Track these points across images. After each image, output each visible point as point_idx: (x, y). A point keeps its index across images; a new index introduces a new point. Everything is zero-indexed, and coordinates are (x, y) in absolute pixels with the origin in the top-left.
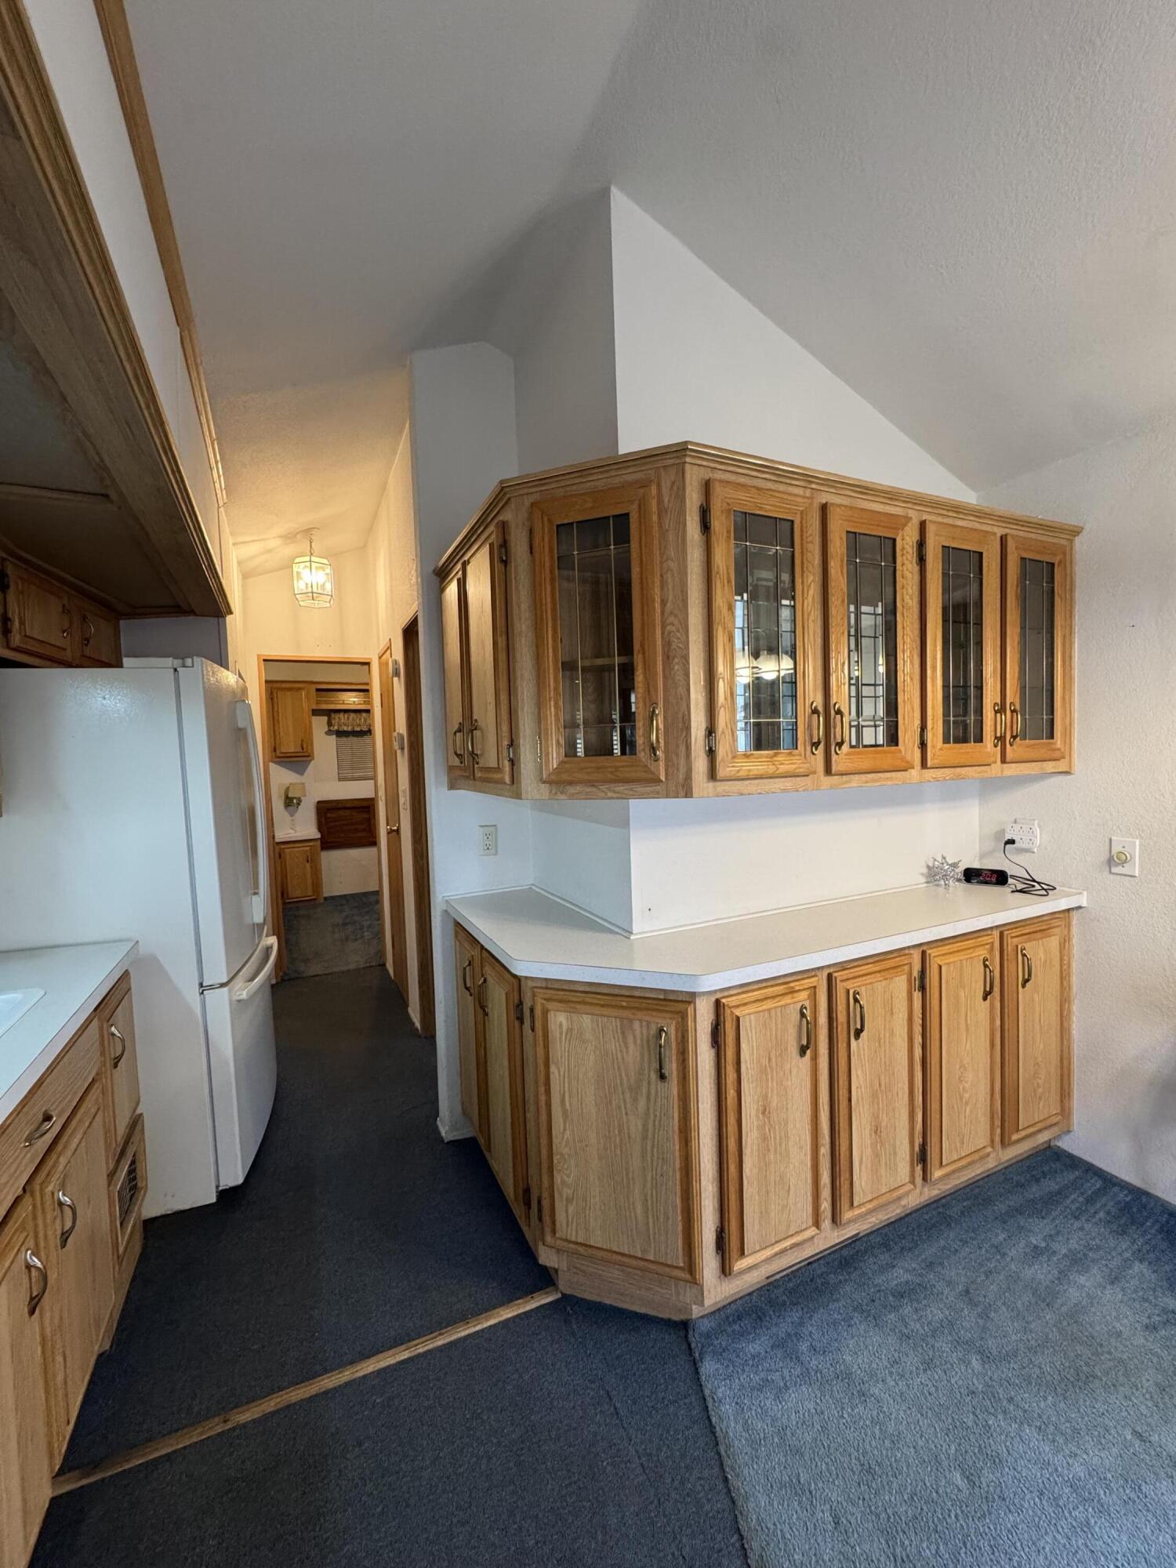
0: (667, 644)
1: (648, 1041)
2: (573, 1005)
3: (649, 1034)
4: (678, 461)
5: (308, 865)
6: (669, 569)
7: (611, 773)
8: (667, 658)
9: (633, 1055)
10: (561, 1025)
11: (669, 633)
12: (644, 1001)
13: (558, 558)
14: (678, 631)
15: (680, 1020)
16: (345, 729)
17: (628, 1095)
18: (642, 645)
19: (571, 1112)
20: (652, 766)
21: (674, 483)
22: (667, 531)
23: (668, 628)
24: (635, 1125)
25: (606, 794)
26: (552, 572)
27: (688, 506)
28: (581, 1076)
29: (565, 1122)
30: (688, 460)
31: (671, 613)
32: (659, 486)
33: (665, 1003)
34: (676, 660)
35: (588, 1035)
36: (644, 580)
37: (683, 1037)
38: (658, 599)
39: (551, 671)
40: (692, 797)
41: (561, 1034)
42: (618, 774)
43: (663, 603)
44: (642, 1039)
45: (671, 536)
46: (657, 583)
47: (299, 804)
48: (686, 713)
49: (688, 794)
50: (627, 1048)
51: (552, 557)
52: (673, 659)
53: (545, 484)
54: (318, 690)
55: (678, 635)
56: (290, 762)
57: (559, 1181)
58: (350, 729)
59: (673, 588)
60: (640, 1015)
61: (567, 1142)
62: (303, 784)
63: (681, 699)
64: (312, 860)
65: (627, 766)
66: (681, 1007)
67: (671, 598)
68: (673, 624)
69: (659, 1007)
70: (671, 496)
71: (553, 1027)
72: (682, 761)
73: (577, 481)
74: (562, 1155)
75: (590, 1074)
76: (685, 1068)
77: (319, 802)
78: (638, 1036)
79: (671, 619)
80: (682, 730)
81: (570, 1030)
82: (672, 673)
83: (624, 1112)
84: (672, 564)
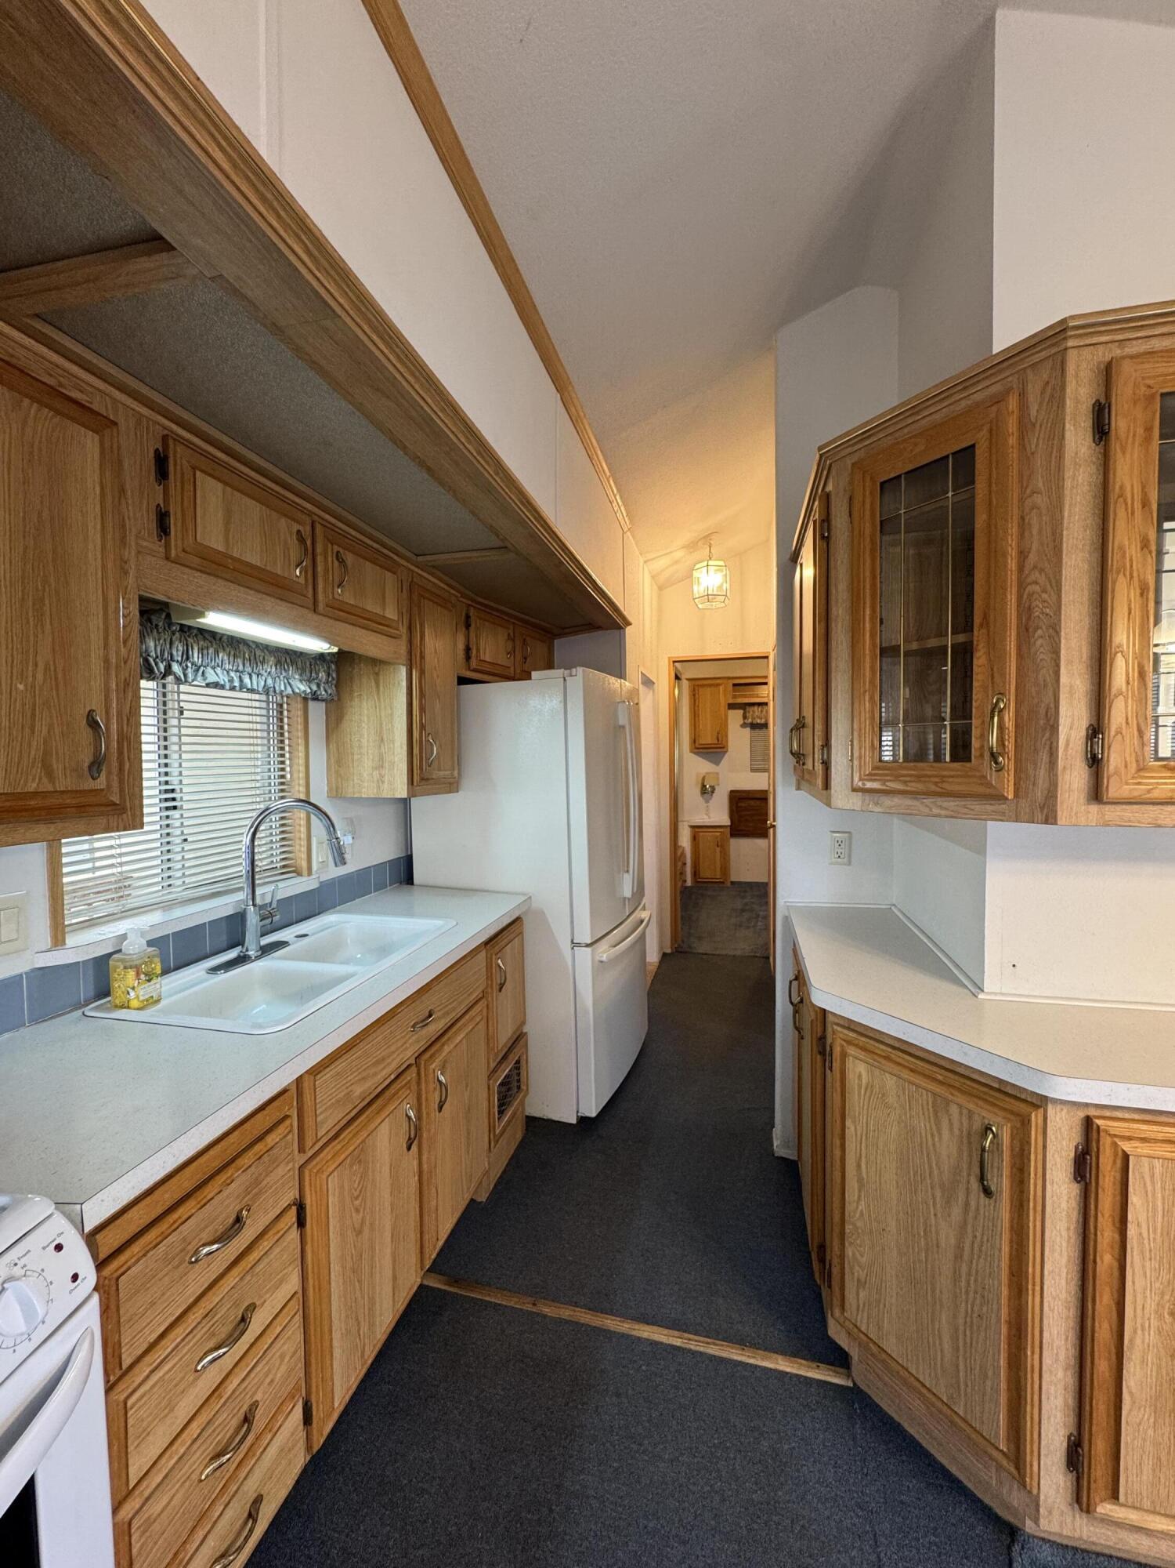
0: (1025, 612)
1: (969, 1134)
2: (876, 1057)
3: (970, 1126)
4: (1054, 350)
5: (718, 849)
6: (1034, 507)
7: (936, 784)
8: (1026, 631)
9: (947, 1147)
10: (860, 1076)
11: (1031, 595)
12: (968, 1082)
13: (882, 522)
14: (1044, 591)
15: (1018, 1125)
16: (759, 721)
17: (938, 1194)
18: (985, 616)
19: (868, 1182)
20: (993, 778)
21: (1048, 383)
22: (1033, 453)
23: (1030, 589)
24: (947, 1236)
25: (931, 810)
26: (873, 542)
27: (1068, 410)
28: (881, 1145)
29: (860, 1191)
30: (1070, 343)
31: (1035, 567)
32: (1023, 395)
33: (997, 1095)
34: (1039, 632)
35: (891, 1099)
36: (993, 528)
37: (1022, 1150)
38: (1012, 553)
39: (868, 659)
40: (1055, 823)
41: (860, 1086)
42: (945, 785)
43: (1022, 555)
44: (961, 1130)
45: (1039, 461)
46: (1014, 530)
47: (713, 792)
48: (1052, 705)
49: (1050, 818)
50: (940, 1134)
51: (873, 524)
52: (1035, 631)
53: (870, 436)
54: (734, 685)
55: (1045, 596)
56: (707, 753)
57: (850, 1254)
58: (763, 722)
59: (1040, 531)
60: (961, 1099)
61: (862, 1214)
62: (717, 774)
63: (1045, 686)
64: (722, 846)
65: (958, 776)
66: (1022, 1108)
67: (1035, 547)
68: (1036, 583)
69: (987, 1097)
70: (1040, 404)
71: (851, 1076)
72: (1042, 773)
73: (910, 421)
74: (854, 1225)
75: (892, 1147)
76: (1022, 1192)
77: (732, 792)
78: (956, 1125)
79: (1035, 575)
80: (1044, 730)
81: (870, 1087)
82: (1033, 650)
83: (932, 1213)
84: (1038, 499)
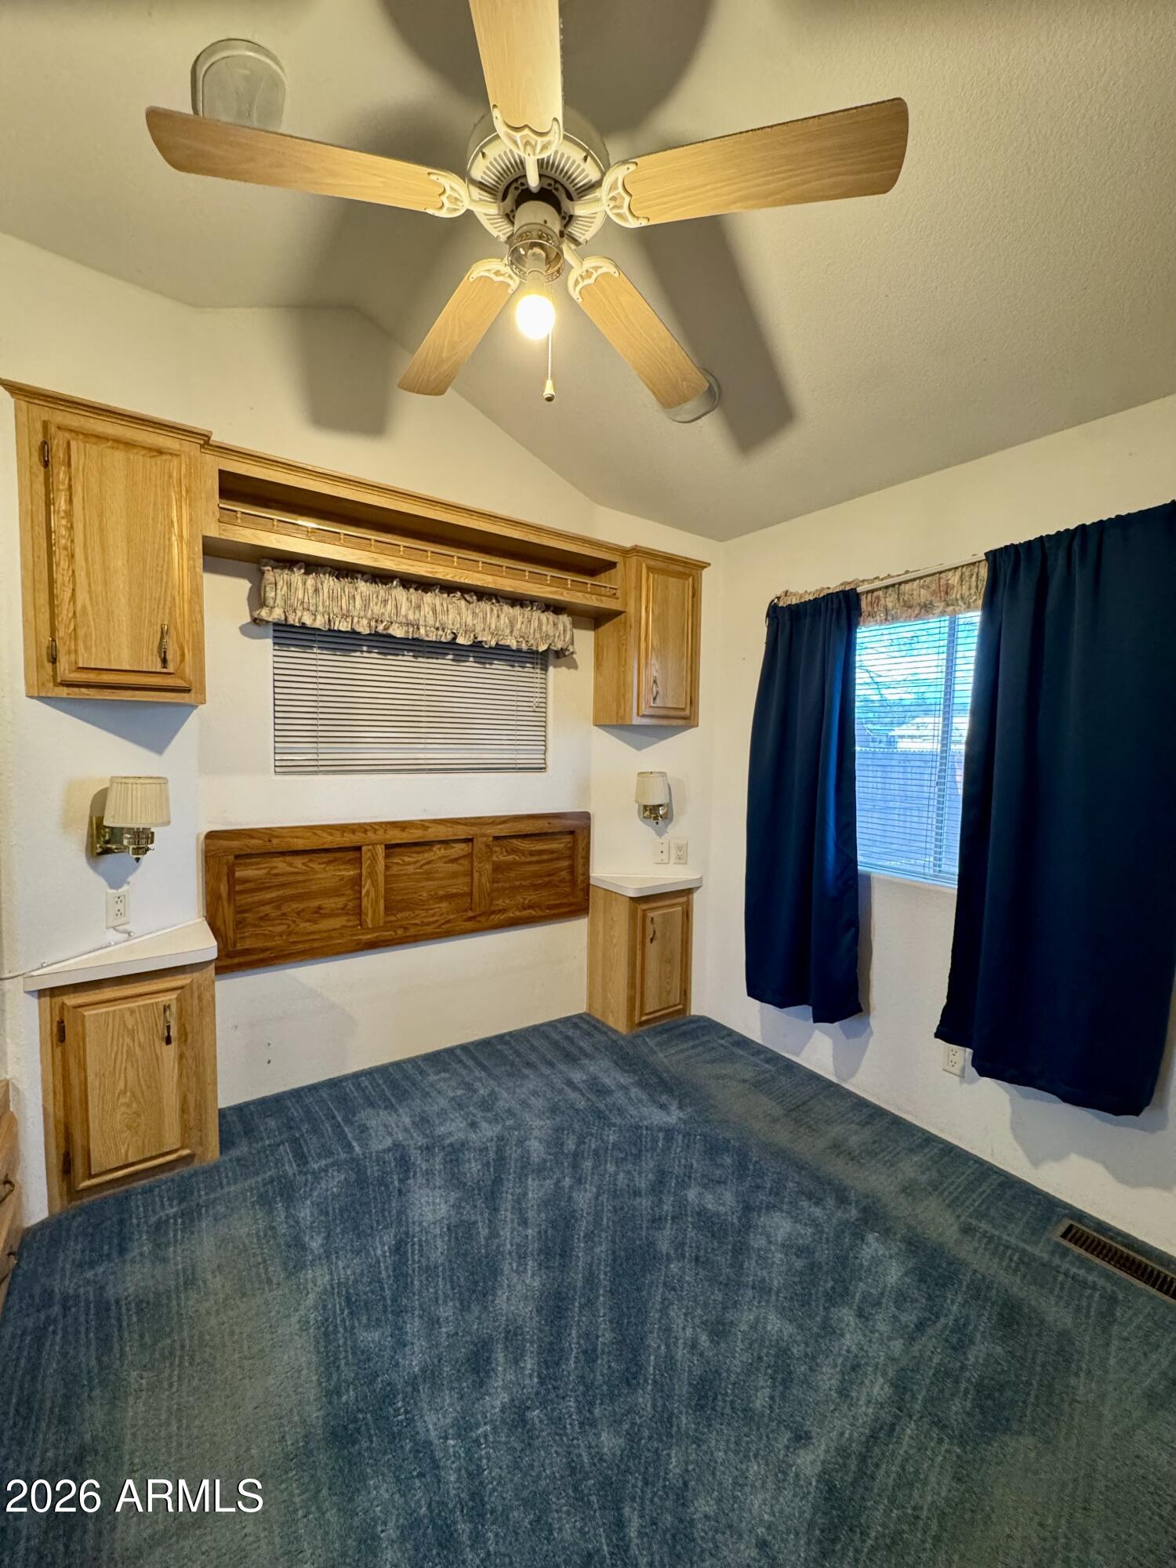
5: (170, 1052)
16: (308, 620)
47: (140, 848)
56: (111, 705)
58: (320, 623)
62: (162, 781)
77: (211, 836)
